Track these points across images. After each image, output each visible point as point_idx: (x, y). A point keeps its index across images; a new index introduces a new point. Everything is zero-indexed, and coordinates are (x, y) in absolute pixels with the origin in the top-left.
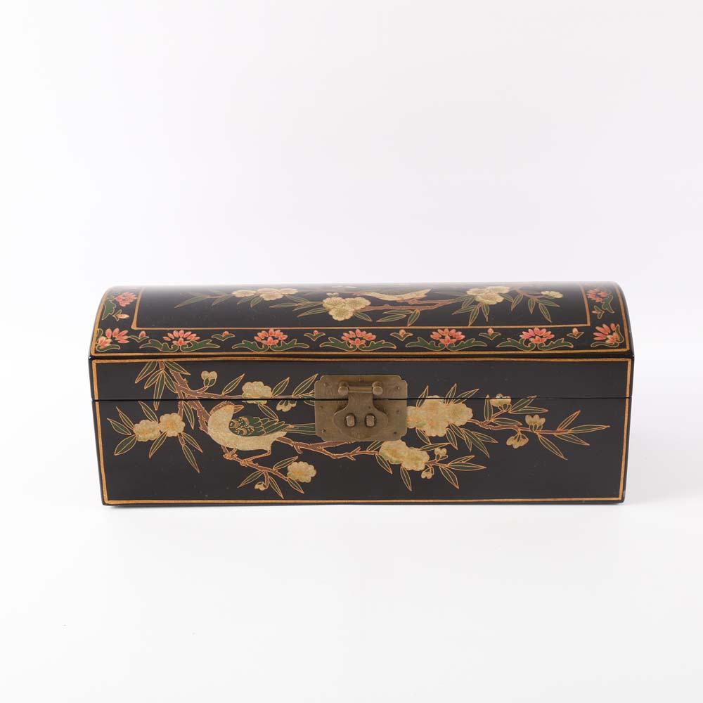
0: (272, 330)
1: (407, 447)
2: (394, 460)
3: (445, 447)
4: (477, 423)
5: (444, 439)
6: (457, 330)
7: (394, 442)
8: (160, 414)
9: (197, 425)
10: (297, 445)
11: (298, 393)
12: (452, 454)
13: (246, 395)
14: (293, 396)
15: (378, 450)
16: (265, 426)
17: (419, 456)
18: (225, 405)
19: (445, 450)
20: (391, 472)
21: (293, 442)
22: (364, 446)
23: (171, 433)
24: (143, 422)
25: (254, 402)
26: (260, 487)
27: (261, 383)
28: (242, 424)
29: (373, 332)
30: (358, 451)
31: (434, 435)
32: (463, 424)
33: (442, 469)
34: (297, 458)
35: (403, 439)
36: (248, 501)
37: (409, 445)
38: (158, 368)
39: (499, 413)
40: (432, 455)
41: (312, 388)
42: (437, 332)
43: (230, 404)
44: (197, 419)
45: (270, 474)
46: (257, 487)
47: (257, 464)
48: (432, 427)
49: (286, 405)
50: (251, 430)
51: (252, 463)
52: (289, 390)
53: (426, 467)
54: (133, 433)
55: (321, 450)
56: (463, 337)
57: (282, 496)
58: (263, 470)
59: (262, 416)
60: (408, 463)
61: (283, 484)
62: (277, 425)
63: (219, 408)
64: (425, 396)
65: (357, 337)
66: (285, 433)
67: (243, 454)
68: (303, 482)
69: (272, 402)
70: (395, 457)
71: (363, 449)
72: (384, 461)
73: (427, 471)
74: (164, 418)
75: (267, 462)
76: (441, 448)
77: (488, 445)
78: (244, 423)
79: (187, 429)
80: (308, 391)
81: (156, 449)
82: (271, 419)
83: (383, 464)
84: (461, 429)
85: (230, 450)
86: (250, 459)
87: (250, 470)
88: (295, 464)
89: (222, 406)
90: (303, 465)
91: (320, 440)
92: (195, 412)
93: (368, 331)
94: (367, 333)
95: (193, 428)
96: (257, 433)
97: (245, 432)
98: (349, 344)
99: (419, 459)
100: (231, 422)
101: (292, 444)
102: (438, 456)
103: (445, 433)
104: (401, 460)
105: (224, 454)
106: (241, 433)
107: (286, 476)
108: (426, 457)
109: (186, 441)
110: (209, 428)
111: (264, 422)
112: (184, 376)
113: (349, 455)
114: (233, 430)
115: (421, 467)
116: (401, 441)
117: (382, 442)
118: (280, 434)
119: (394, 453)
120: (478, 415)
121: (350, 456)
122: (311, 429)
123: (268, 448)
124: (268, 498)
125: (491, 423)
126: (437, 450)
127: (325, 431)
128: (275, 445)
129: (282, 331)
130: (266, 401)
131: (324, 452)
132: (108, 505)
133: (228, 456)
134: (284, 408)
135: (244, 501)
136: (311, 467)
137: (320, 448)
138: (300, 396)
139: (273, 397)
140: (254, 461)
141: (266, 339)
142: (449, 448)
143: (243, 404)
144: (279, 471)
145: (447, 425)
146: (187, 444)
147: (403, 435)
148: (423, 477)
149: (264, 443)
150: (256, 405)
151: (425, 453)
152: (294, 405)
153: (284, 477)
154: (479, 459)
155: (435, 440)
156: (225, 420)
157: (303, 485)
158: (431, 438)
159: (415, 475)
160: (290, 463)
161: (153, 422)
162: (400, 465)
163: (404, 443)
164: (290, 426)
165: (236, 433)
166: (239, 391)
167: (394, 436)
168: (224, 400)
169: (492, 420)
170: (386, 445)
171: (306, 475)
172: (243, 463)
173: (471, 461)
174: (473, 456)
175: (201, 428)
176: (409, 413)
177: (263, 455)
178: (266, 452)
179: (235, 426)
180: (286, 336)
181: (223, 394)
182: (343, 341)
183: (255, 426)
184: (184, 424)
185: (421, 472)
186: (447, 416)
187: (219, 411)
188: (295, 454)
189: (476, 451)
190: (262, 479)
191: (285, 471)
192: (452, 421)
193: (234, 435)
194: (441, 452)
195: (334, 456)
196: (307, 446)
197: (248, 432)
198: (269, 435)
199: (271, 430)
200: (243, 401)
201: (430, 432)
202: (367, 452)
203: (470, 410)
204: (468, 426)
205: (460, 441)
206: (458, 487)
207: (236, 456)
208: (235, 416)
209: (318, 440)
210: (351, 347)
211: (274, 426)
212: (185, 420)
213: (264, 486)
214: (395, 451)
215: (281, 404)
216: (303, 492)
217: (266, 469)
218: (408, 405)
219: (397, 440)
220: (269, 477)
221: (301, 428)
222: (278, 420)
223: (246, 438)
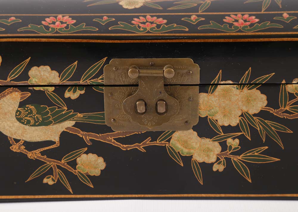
0: (60, 16)
1: (199, 138)
2: (185, 152)
3: (238, 137)
4: (272, 111)
5: (236, 129)
6: (250, 15)
7: (185, 132)
10: (86, 136)
11: (86, 79)
12: (245, 145)
13: (33, 81)
14: (81, 82)
15: (169, 141)
16: (53, 115)
17: (211, 147)
18: (11, 92)
19: (237, 141)
20: (182, 165)
21: (82, 132)
22: (155, 136)
25: (42, 89)
26: (49, 181)
27: (48, 68)
28: (29, 113)
29: (164, 17)
30: (148, 142)
31: (226, 124)
32: (257, 112)
33: (234, 161)
34: (86, 149)
35: (195, 129)
36: (37, 197)
37: (200, 135)
39: (294, 101)
40: (224, 146)
41: (101, 72)
42: (230, 16)
43: (17, 91)
45: (59, 167)
46: (45, 181)
47: (45, 157)
48: (225, 116)
49: (75, 92)
50: (38, 119)
51: (40, 155)
52: (77, 77)
53: (218, 159)
55: (110, 141)
56: (257, 20)
57: (71, 190)
58: (52, 163)
59: (50, 104)
60: (199, 155)
61: (73, 178)
62: (66, 114)
63: (5, 96)
64: (218, 81)
65: (147, 22)
66: (73, 123)
67: (31, 146)
68: (92, 175)
69: (60, 89)
70: (186, 148)
71: (154, 139)
72: (175, 152)
73: (219, 164)
75: (56, 154)
76: (234, 139)
77: (283, 136)
78: (31, 112)
80: (97, 76)
82: (59, 108)
83: (174, 156)
84: (255, 118)
85: (17, 141)
87: (38, 163)
88: (84, 156)
89: (8, 94)
90: (92, 157)
91: (109, 130)
93: (158, 17)
96: (45, 123)
97: (32, 122)
98: (139, 27)
99: (211, 151)
100: (17, 111)
101: (81, 134)
102: (231, 147)
103: (238, 122)
104: (192, 151)
105: (11, 145)
106: (28, 123)
107: (75, 169)
108: (217, 148)
111: (52, 110)
113: (139, 146)
114: (19, 120)
115: (213, 159)
116: (191, 131)
117: (173, 132)
118: (69, 124)
119: (185, 143)
120: (273, 102)
121: (141, 147)
122: (100, 118)
123: (56, 139)
124: (57, 192)
125: (287, 112)
126: (230, 141)
127: (114, 120)
128: (64, 135)
129: (71, 16)
130: (53, 88)
131: (114, 143)
133: (15, 148)
134: (72, 95)
136: (101, 160)
137: (110, 139)
138: (89, 82)
139: (61, 84)
140: (43, 153)
141: (54, 23)
142: (242, 138)
143: (30, 91)
144: (68, 163)
145: (240, 114)
147: (194, 125)
148: (215, 169)
149: (52, 133)
150: (43, 92)
151: (217, 144)
152: (83, 92)
153: (73, 171)
154: (273, 151)
155: (228, 129)
156: (11, 109)
157: (93, 178)
158: (223, 127)
159: (206, 167)
160: (79, 155)
162: (191, 157)
163: (195, 133)
164: (79, 115)
165: (23, 123)
166: (25, 76)
167: (186, 125)
168: (10, 86)
169: (287, 108)
170: (176, 135)
171: (95, 168)
172: (31, 155)
173: (265, 152)
174: (267, 147)
176: (201, 101)
177: (52, 147)
178: (55, 143)
179: (22, 116)
180: (75, 21)
181: (9, 79)
182: (133, 24)
183: (42, 115)
185: (212, 164)
186: (240, 103)
187: (4, 99)
188: (84, 145)
189: (269, 141)
190: (50, 172)
191: (74, 164)
192: (245, 109)
193: (21, 124)
194: (234, 143)
195: (124, 147)
196: (97, 137)
197: (36, 122)
198: (57, 125)
199: (59, 119)
200: (31, 88)
201: (223, 121)
202: (158, 143)
203: (264, 97)
204: (262, 114)
205: (254, 131)
206: (250, 181)
207: (23, 147)
208: (22, 104)
209: (108, 129)
210: (142, 29)
211: (63, 115)
213: (53, 180)
214: (186, 142)
215: (69, 91)
216: (92, 187)
217: (54, 162)
218: (200, 92)
219: (188, 129)
220: (57, 170)
221: (90, 117)
222: (66, 108)
223: (33, 128)
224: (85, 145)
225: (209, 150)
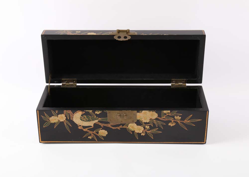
2: (133, 130)
3: (149, 126)
4: (159, 118)
5: (148, 123)
7: (132, 124)
8: (58, 114)
9: (70, 118)
10: (101, 124)
12: (151, 128)
15: (127, 126)
16: (91, 119)
17: (140, 128)
19: (149, 127)
20: (132, 133)
22: (123, 125)
23: (61, 121)
24: (53, 117)
26: (90, 137)
28: (84, 118)
30: (121, 127)
31: (145, 122)
33: (148, 133)
34: (102, 128)
35: (135, 123)
36: (86, 142)
37: (137, 125)
39: (166, 115)
40: (145, 128)
43: (80, 111)
44: (70, 116)
45: (93, 133)
46: (89, 137)
47: (89, 130)
48: (145, 119)
49: (98, 112)
50: (87, 120)
51: (87, 130)
53: (143, 132)
54: (49, 120)
57: (97, 140)
58: (91, 132)
59: (91, 115)
60: (137, 131)
61: (97, 137)
62: (95, 118)
67: (84, 127)
68: (103, 136)
71: (123, 126)
74: (59, 116)
75: (92, 130)
76: (148, 126)
77: (163, 125)
78: (85, 118)
79: (67, 119)
81: (57, 125)
82: (93, 116)
83: (129, 131)
84: (154, 120)
85: (80, 126)
86: (87, 129)
87: (87, 132)
88: (101, 130)
89: (78, 112)
90: (103, 131)
91: (109, 123)
92: (69, 114)
96: (89, 121)
97: (85, 120)
99: (141, 129)
100: (81, 117)
101: (100, 124)
102: (147, 128)
103: (149, 121)
104: (135, 129)
105: (78, 127)
106: (84, 121)
108: (143, 129)
109: (66, 123)
110: (74, 119)
111: (91, 117)
114: (81, 120)
115: (141, 132)
116: (135, 124)
117: (129, 124)
118: (97, 121)
120: (159, 115)
121: (119, 128)
122: (106, 120)
123: (92, 125)
124: (92, 141)
125: (164, 118)
126: (146, 127)
127: (111, 120)
128: (95, 124)
132: (41, 143)
133: (80, 128)
135: (85, 142)
136: (106, 132)
137: (109, 126)
140: (88, 129)
142: (150, 126)
143: (85, 111)
144: (96, 132)
145: (150, 119)
146: (67, 124)
147: (136, 122)
148: (142, 135)
149: (91, 124)
150: (89, 112)
151: (142, 127)
152: (101, 112)
153: (97, 135)
154: (160, 129)
155: (146, 123)
156: (79, 116)
157: (104, 137)
158: (144, 123)
159: (139, 134)
160: (99, 130)
161: (56, 117)
162: (134, 131)
163: (136, 124)
164: (100, 118)
165: (82, 121)
167: (133, 122)
169: (164, 117)
170: (130, 125)
171: (104, 134)
172: (84, 130)
174: (158, 129)
175: (71, 119)
176: (137, 115)
177: (91, 128)
178: (92, 126)
179: (82, 118)
183: (88, 118)
184: (66, 118)
185: (141, 133)
186: (149, 116)
187: (77, 114)
189: (158, 127)
190: (90, 135)
191: (98, 133)
192: (151, 118)
194: (148, 127)
195: (113, 128)
196: (105, 125)
197: (86, 120)
198: (93, 121)
199: (93, 120)
201: (144, 121)
202: (124, 127)
203: (157, 114)
204: (156, 119)
205: (154, 124)
206: (153, 138)
207: (82, 128)
208: (82, 115)
209: (108, 123)
212: (66, 116)
213: (91, 137)
214: (133, 127)
215: (97, 112)
216: (103, 139)
218: (137, 112)
219: (134, 123)
220: (93, 134)
221: (103, 119)
222: (96, 117)
223: (85, 122)
224: (101, 127)
225: (140, 129)
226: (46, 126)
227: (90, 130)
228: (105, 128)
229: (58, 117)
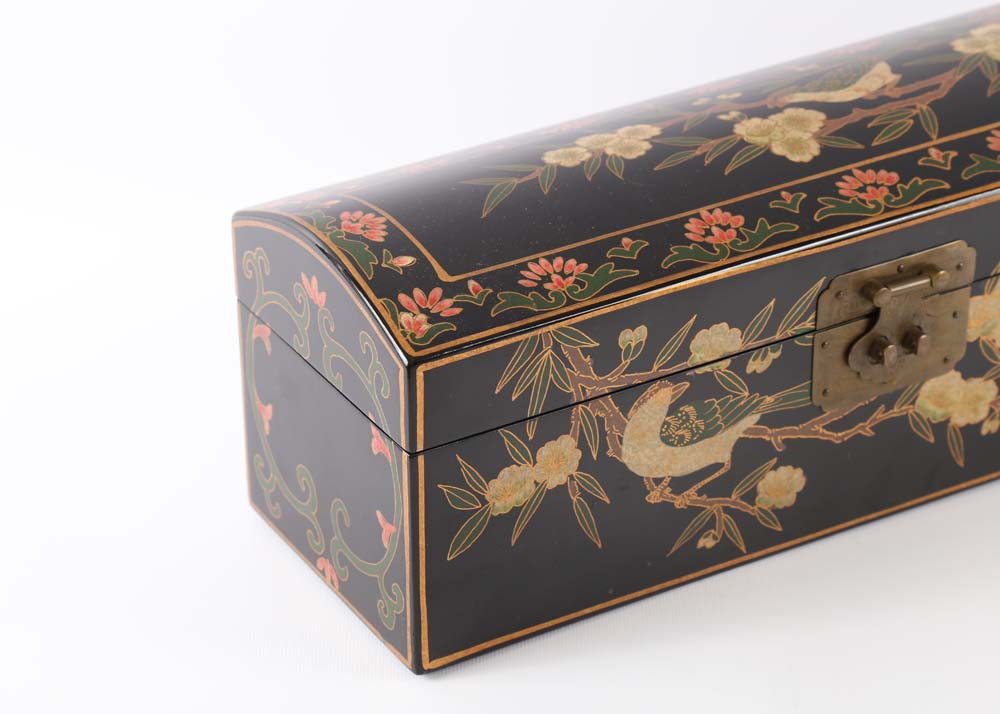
1: (963, 381)
2: (939, 415)
7: (941, 378)
8: (536, 445)
9: (603, 447)
10: (775, 436)
11: (785, 329)
13: (698, 357)
14: (778, 337)
15: (913, 403)
16: (723, 414)
17: (981, 392)
18: (656, 391)
20: (932, 440)
21: (770, 431)
22: (891, 400)
23: (553, 482)
24: (505, 473)
25: (708, 369)
26: (707, 542)
27: (725, 325)
28: (684, 422)
29: (887, 165)
30: (880, 415)
34: (775, 460)
35: (958, 367)
37: (966, 376)
38: (540, 348)
41: (813, 308)
42: (992, 136)
43: (667, 386)
44: (603, 434)
45: (727, 510)
46: (701, 543)
47: (705, 496)
49: (764, 357)
50: (698, 428)
51: (695, 497)
52: (771, 328)
53: (991, 411)
54: (484, 502)
55: (817, 433)
57: (743, 548)
58: (714, 506)
60: (961, 414)
61: (744, 521)
62: (746, 404)
63: (645, 401)
66: (757, 417)
67: (680, 484)
68: (781, 507)
69: (739, 359)
70: (941, 407)
71: (889, 407)
72: (923, 421)
73: (992, 419)
74: (544, 452)
75: (721, 488)
78: (687, 419)
79: (585, 464)
80: (806, 317)
81: (525, 522)
82: (735, 396)
83: (920, 429)
85: (658, 481)
86: (692, 491)
87: (694, 511)
88: (771, 476)
89: (651, 395)
90: (784, 472)
91: (818, 412)
92: (601, 421)
94: (877, 171)
95: (595, 456)
96: (709, 432)
97: (688, 436)
98: (862, 201)
99: (982, 400)
100: (665, 423)
101: (768, 435)
104: (950, 409)
105: (648, 492)
106: (681, 441)
107: (753, 504)
108: (992, 391)
109: (581, 489)
110: (624, 449)
111: (722, 405)
112: (586, 351)
113: (863, 428)
114: (666, 440)
115: (983, 413)
116: (953, 372)
117: (923, 384)
118: (750, 421)
119: (940, 399)
121: (866, 429)
122: (805, 394)
123: (726, 457)
124: (724, 557)
127: (826, 391)
128: (739, 446)
129: (724, 209)
130: (728, 362)
131: (823, 435)
132: (430, 671)
133: (654, 497)
134: (756, 366)
135: (677, 581)
136: (799, 473)
137: (816, 430)
138: (790, 332)
139: (743, 349)
140: (700, 492)
144: (742, 497)
146: (584, 494)
147: (958, 360)
148: (984, 432)
150: (710, 375)
151: (992, 383)
152: (778, 354)
153: (749, 509)
156: (654, 423)
157: (781, 513)
159: (971, 432)
160: (762, 476)
161: (523, 466)
162: (948, 421)
163: (958, 375)
164: (769, 399)
165: (672, 444)
166: (684, 352)
167: (944, 365)
168: (654, 380)
170: (928, 386)
171: (788, 492)
172: (679, 501)
175: (610, 453)
176: (972, 313)
177: (717, 475)
178: (722, 465)
179: (672, 430)
180: (741, 218)
181: (655, 368)
182: (847, 198)
183: (706, 419)
184: (579, 453)
185: (981, 424)
187: (644, 407)
190: (711, 524)
191: (752, 495)
193: (668, 447)
195: (839, 437)
196: (793, 432)
197: (693, 436)
198: (730, 430)
199: (733, 418)
200: (688, 374)
202: (895, 412)
208: (673, 409)
209: (815, 412)
211: (742, 407)
212: (582, 445)
213: (715, 538)
214: (941, 395)
215: (754, 360)
216: (781, 529)
217: (719, 502)
218: (973, 294)
219: (947, 371)
220: (724, 515)
221: (786, 399)
222: (747, 394)
223: (689, 448)
224: (774, 454)
225: (979, 398)
226: (464, 547)
227: (710, 491)
228: (793, 455)
229: (535, 462)
